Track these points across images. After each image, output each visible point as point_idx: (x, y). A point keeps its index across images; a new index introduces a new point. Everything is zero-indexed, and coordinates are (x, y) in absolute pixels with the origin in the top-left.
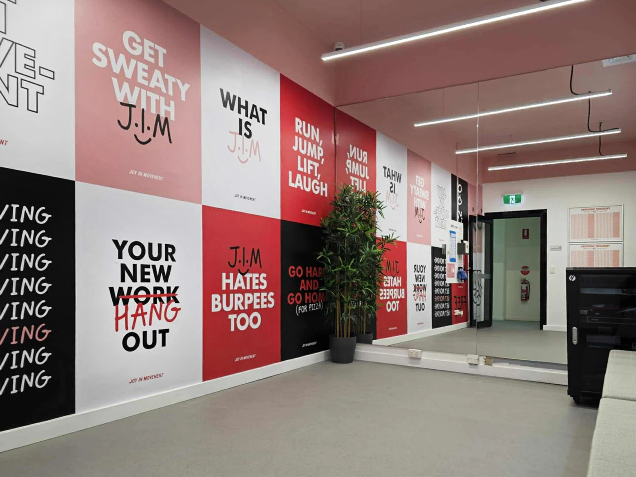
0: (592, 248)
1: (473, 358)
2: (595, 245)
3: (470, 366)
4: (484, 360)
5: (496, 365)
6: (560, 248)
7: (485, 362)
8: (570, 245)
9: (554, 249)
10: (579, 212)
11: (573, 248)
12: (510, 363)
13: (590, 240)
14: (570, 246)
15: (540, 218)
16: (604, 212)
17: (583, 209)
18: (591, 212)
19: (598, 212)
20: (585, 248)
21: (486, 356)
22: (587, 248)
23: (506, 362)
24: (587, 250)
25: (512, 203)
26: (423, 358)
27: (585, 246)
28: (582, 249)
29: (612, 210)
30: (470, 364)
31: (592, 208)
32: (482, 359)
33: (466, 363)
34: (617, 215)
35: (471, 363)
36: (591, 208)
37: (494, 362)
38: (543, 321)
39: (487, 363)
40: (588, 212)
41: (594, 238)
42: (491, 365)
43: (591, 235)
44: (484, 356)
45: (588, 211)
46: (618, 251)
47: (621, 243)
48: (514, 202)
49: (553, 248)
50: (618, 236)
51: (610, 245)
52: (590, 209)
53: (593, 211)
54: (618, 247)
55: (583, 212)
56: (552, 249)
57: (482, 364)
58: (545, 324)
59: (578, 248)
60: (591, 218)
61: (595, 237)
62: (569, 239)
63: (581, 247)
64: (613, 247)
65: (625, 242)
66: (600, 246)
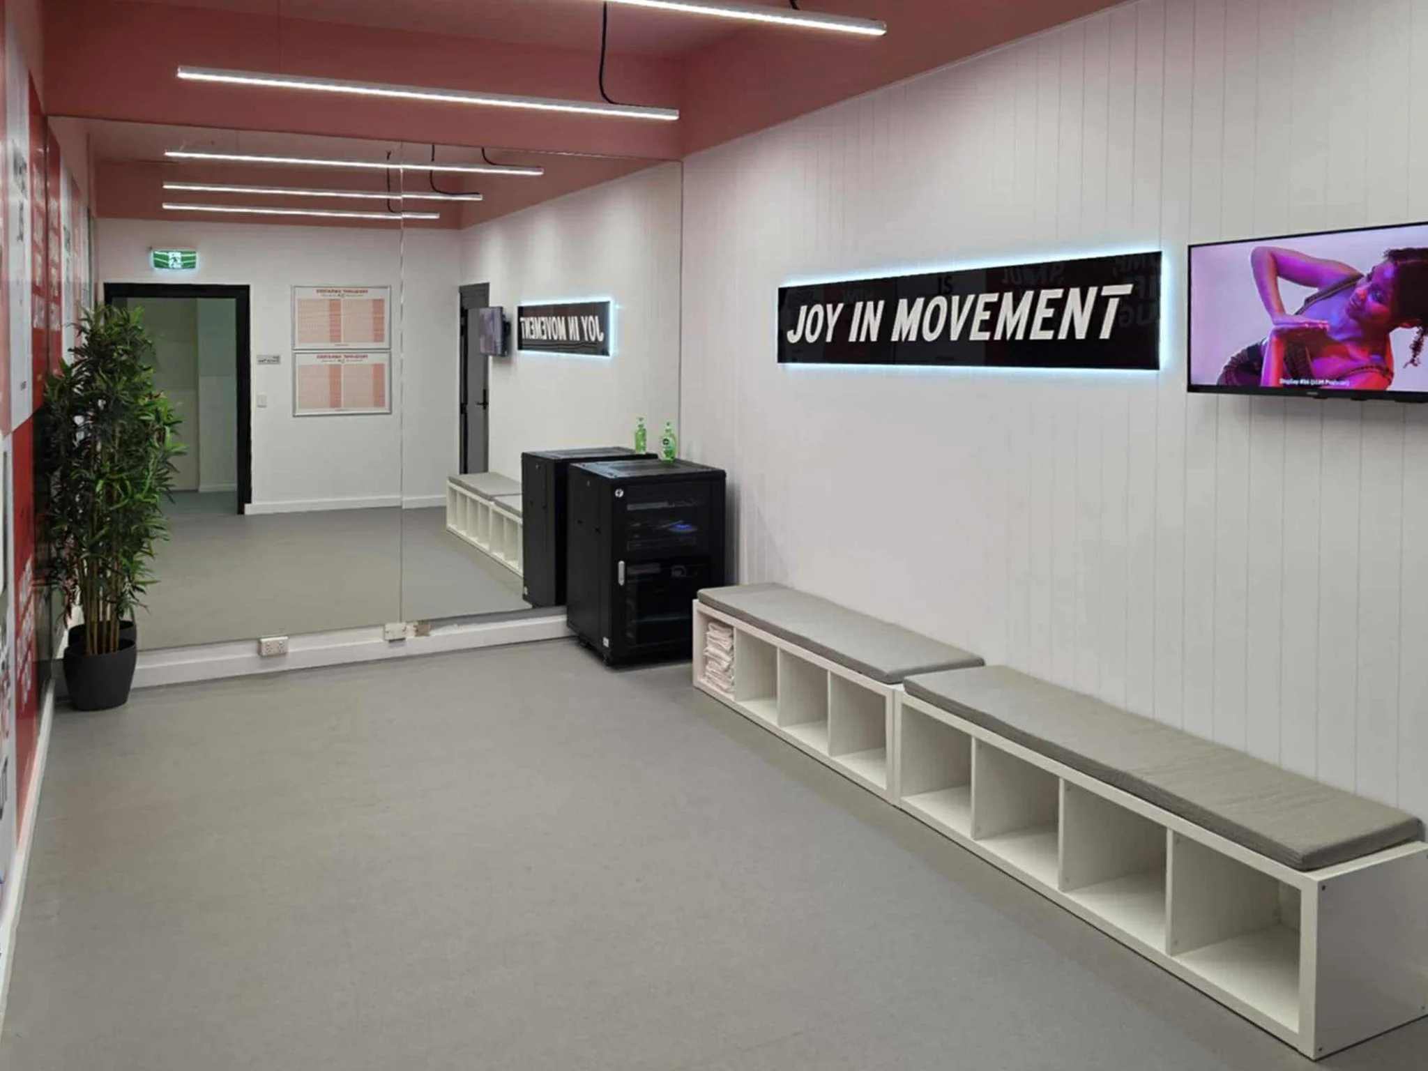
0: (337, 359)
1: (395, 628)
2: (342, 355)
3: (391, 644)
4: (415, 629)
5: (435, 634)
6: (276, 359)
7: (417, 631)
8: (296, 353)
9: (266, 362)
10: (312, 294)
11: (302, 360)
12: (459, 624)
13: (332, 345)
14: (297, 355)
15: (234, 300)
16: (357, 297)
17: (319, 289)
18: (335, 296)
19: (348, 297)
20: (325, 359)
21: (419, 622)
22: (329, 359)
23: (452, 624)
24: (329, 363)
25: (173, 268)
26: (290, 650)
27: (325, 357)
28: (319, 361)
29: (373, 294)
30: (391, 641)
31: (337, 289)
32: (410, 627)
33: (382, 641)
34: (378, 303)
35: (391, 638)
36: (335, 289)
37: (432, 628)
38: (244, 494)
39: (419, 632)
40: (330, 296)
41: (340, 341)
42: (427, 635)
43: (335, 337)
44: (412, 622)
45: (329, 294)
46: (382, 366)
47: (386, 352)
48: (179, 266)
49: (262, 359)
50: (382, 341)
51: (368, 355)
52: (333, 291)
53: (339, 295)
54: (381, 358)
55: (320, 296)
56: (261, 361)
57: (410, 636)
58: (249, 501)
59: (312, 360)
60: (334, 306)
61: (342, 339)
62: (293, 344)
63: (318, 357)
64: (373, 359)
65: (392, 350)
66: (351, 357)
